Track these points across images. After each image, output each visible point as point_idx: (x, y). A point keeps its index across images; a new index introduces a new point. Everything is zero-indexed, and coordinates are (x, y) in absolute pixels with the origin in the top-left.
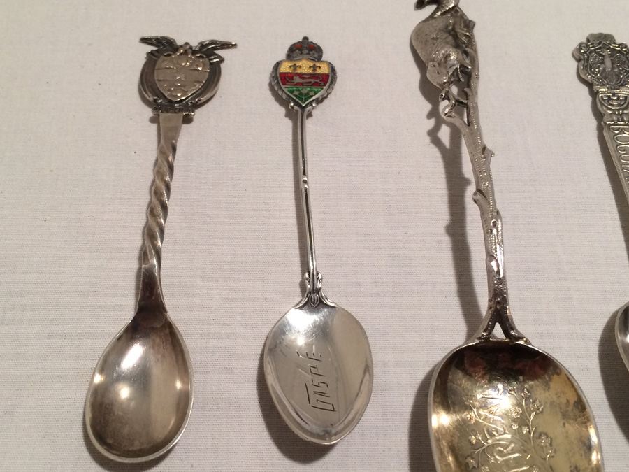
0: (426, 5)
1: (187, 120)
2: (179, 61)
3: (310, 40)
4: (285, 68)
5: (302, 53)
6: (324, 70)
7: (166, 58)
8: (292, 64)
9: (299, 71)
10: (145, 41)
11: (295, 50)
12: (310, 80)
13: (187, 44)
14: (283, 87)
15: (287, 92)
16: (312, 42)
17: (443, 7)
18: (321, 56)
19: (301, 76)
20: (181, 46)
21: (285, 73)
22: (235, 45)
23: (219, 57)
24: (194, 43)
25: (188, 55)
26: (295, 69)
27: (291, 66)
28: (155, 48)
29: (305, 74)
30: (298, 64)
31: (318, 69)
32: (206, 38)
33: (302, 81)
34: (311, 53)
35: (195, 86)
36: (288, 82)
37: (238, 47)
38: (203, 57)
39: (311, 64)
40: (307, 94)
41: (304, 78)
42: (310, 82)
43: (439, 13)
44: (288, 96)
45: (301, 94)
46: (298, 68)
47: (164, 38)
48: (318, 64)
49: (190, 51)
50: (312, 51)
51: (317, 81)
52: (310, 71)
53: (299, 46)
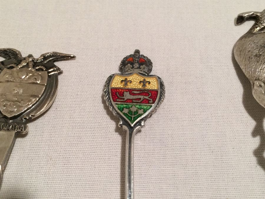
0: (245, 21)
2: (20, 74)
3: (141, 54)
4: (117, 83)
5: (133, 67)
6: (153, 85)
7: (8, 71)
8: (123, 79)
9: (130, 86)
11: (127, 64)
12: (140, 97)
14: (113, 103)
15: (117, 109)
16: (142, 55)
17: (262, 24)
18: (150, 70)
19: (131, 91)
20: (25, 59)
21: (116, 89)
22: (74, 57)
23: (59, 69)
24: (37, 56)
25: (29, 68)
26: (126, 84)
27: (122, 81)
29: (135, 90)
30: (130, 78)
31: (147, 84)
32: (49, 50)
33: (132, 97)
34: (141, 67)
36: (118, 98)
37: (77, 59)
38: (42, 70)
40: (137, 112)
41: (134, 94)
42: (140, 99)
43: (258, 28)
44: (118, 113)
46: (129, 84)
48: (148, 79)
50: (142, 65)
51: (147, 97)
52: (140, 87)
53: (131, 60)
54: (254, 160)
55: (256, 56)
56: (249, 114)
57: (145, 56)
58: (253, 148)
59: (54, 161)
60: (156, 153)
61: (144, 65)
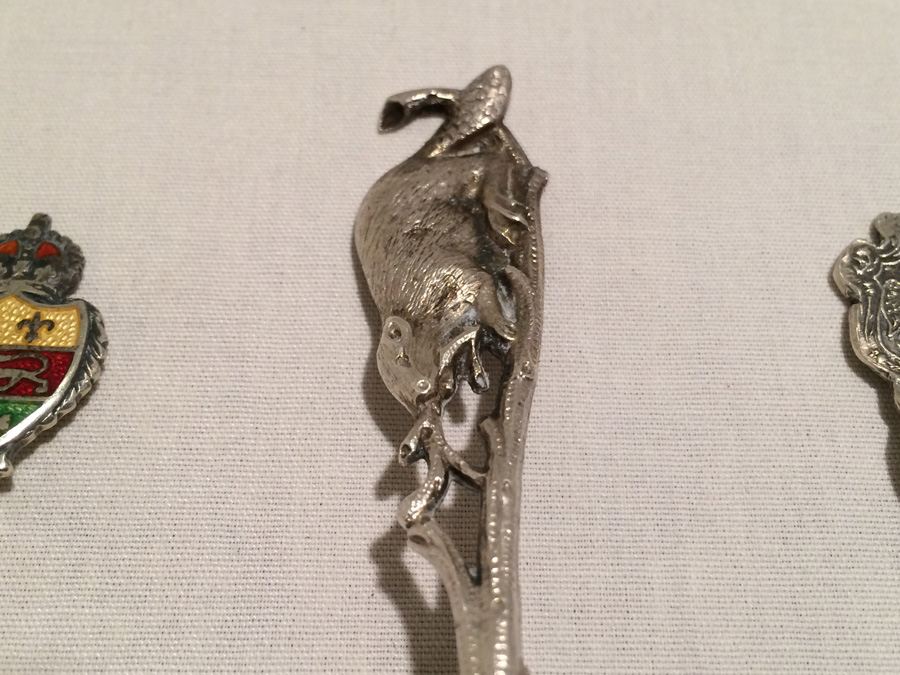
12: (7, 373)
31: (43, 331)
51: (31, 376)
52: (19, 339)
53: (10, 248)
54: (369, 572)
55: (412, 234)
56: (378, 424)
57: (62, 234)
58: (373, 536)
60: (50, 559)
61: (48, 267)
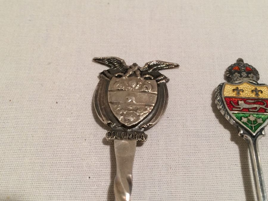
1: (140, 144)
2: (130, 82)
3: (245, 62)
5: (241, 76)
6: (266, 94)
8: (234, 87)
9: (243, 95)
10: (98, 61)
11: (234, 73)
12: (255, 106)
13: (135, 65)
14: (231, 112)
15: (235, 118)
16: (246, 64)
19: (245, 100)
20: (131, 67)
21: (230, 98)
24: (142, 64)
25: (137, 76)
26: (238, 93)
27: (234, 90)
28: (107, 68)
29: (249, 99)
30: (241, 87)
31: (260, 93)
33: (247, 106)
34: (249, 75)
35: (146, 109)
36: (234, 107)
37: (180, 68)
39: (253, 88)
42: (256, 108)
44: (237, 122)
45: (249, 121)
46: (241, 93)
47: (114, 58)
48: (259, 88)
49: (138, 73)
50: (250, 73)
59: (174, 170)
